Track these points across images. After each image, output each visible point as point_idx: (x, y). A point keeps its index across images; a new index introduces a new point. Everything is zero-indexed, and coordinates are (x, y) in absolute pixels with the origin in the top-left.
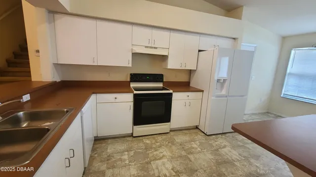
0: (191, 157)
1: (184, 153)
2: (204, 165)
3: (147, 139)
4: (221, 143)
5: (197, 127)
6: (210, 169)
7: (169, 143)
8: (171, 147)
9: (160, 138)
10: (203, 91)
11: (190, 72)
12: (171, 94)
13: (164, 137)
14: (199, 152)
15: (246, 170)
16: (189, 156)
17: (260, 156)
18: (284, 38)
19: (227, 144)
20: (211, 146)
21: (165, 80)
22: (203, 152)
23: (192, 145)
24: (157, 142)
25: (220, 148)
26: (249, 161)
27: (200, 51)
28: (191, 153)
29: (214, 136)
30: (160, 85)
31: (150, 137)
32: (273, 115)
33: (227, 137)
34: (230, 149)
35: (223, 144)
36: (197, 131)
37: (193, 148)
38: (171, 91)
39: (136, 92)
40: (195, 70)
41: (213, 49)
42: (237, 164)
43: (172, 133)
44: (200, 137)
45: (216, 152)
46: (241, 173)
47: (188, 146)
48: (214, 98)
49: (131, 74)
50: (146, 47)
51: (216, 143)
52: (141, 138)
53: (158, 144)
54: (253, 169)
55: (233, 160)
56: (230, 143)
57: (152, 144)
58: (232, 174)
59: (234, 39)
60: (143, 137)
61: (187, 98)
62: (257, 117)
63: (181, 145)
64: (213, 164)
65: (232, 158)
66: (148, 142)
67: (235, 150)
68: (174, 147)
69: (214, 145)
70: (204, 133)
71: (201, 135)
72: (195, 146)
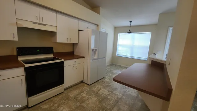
0: (84, 104)
1: (78, 104)
2: (93, 107)
3: (45, 104)
4: (98, 87)
5: (82, 82)
6: (97, 108)
7: (65, 101)
8: (68, 103)
9: (56, 99)
10: (84, 57)
11: (74, 45)
12: (63, 62)
13: (60, 97)
14: (88, 99)
15: (113, 99)
16: (82, 104)
17: (116, 89)
18: (115, 28)
19: (101, 87)
20: (94, 91)
21: (54, 52)
22: (90, 97)
23: (82, 95)
24: (55, 104)
25: (98, 91)
26: (113, 93)
27: (79, 30)
28: (84, 102)
29: (93, 84)
30: (51, 56)
31: (47, 101)
32: (114, 65)
33: (100, 82)
34: (103, 89)
35: (99, 88)
36: (83, 84)
37: (84, 97)
38: (62, 60)
39: (26, 66)
40: (78, 44)
41: (88, 30)
42: (109, 97)
43: (66, 92)
44: (86, 88)
45: (97, 94)
46: (112, 102)
47: (79, 97)
48: (91, 61)
49: (17, 48)
50: (34, 23)
51: (96, 88)
52: (38, 106)
53: (56, 105)
54: (116, 97)
55: (106, 96)
56: (102, 86)
57: (51, 107)
58: (109, 105)
59: (97, 25)
60: (40, 104)
61: (75, 63)
62: (109, 67)
63: (75, 98)
64: (98, 104)
65: (105, 95)
66: (46, 106)
67: (105, 89)
68: (70, 103)
69: (95, 90)
70: (87, 84)
71: (86, 86)
72: (84, 95)
